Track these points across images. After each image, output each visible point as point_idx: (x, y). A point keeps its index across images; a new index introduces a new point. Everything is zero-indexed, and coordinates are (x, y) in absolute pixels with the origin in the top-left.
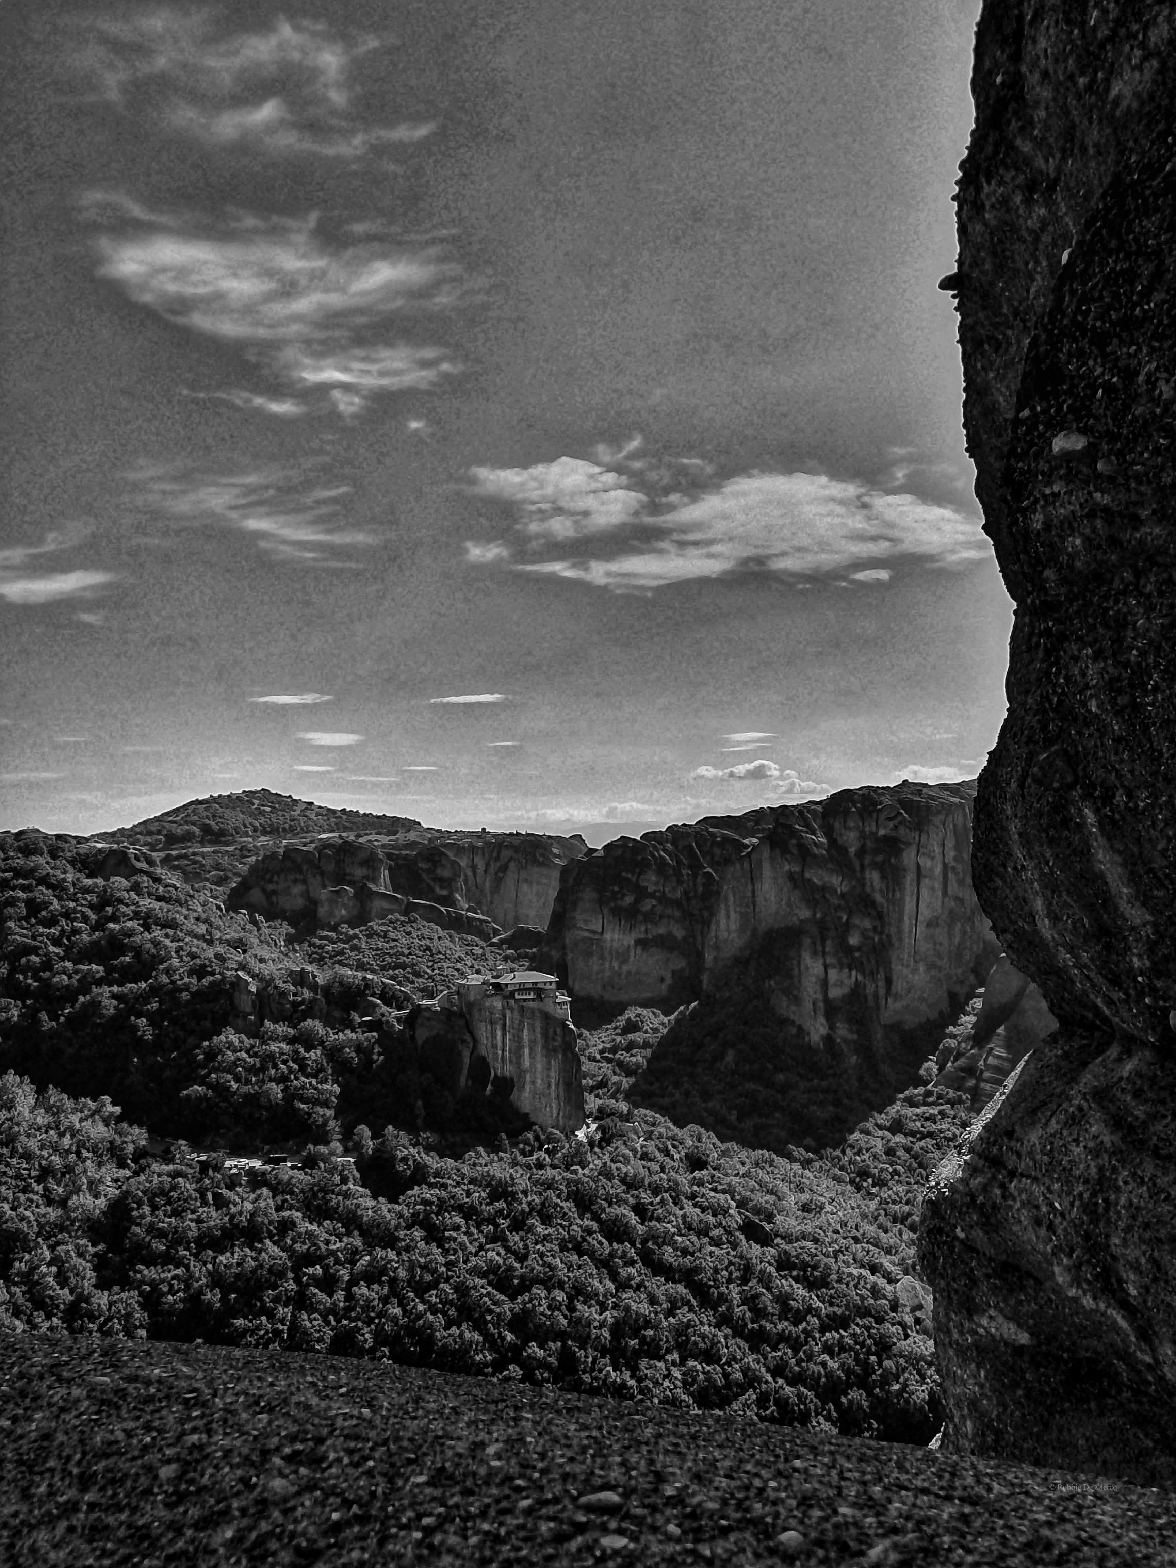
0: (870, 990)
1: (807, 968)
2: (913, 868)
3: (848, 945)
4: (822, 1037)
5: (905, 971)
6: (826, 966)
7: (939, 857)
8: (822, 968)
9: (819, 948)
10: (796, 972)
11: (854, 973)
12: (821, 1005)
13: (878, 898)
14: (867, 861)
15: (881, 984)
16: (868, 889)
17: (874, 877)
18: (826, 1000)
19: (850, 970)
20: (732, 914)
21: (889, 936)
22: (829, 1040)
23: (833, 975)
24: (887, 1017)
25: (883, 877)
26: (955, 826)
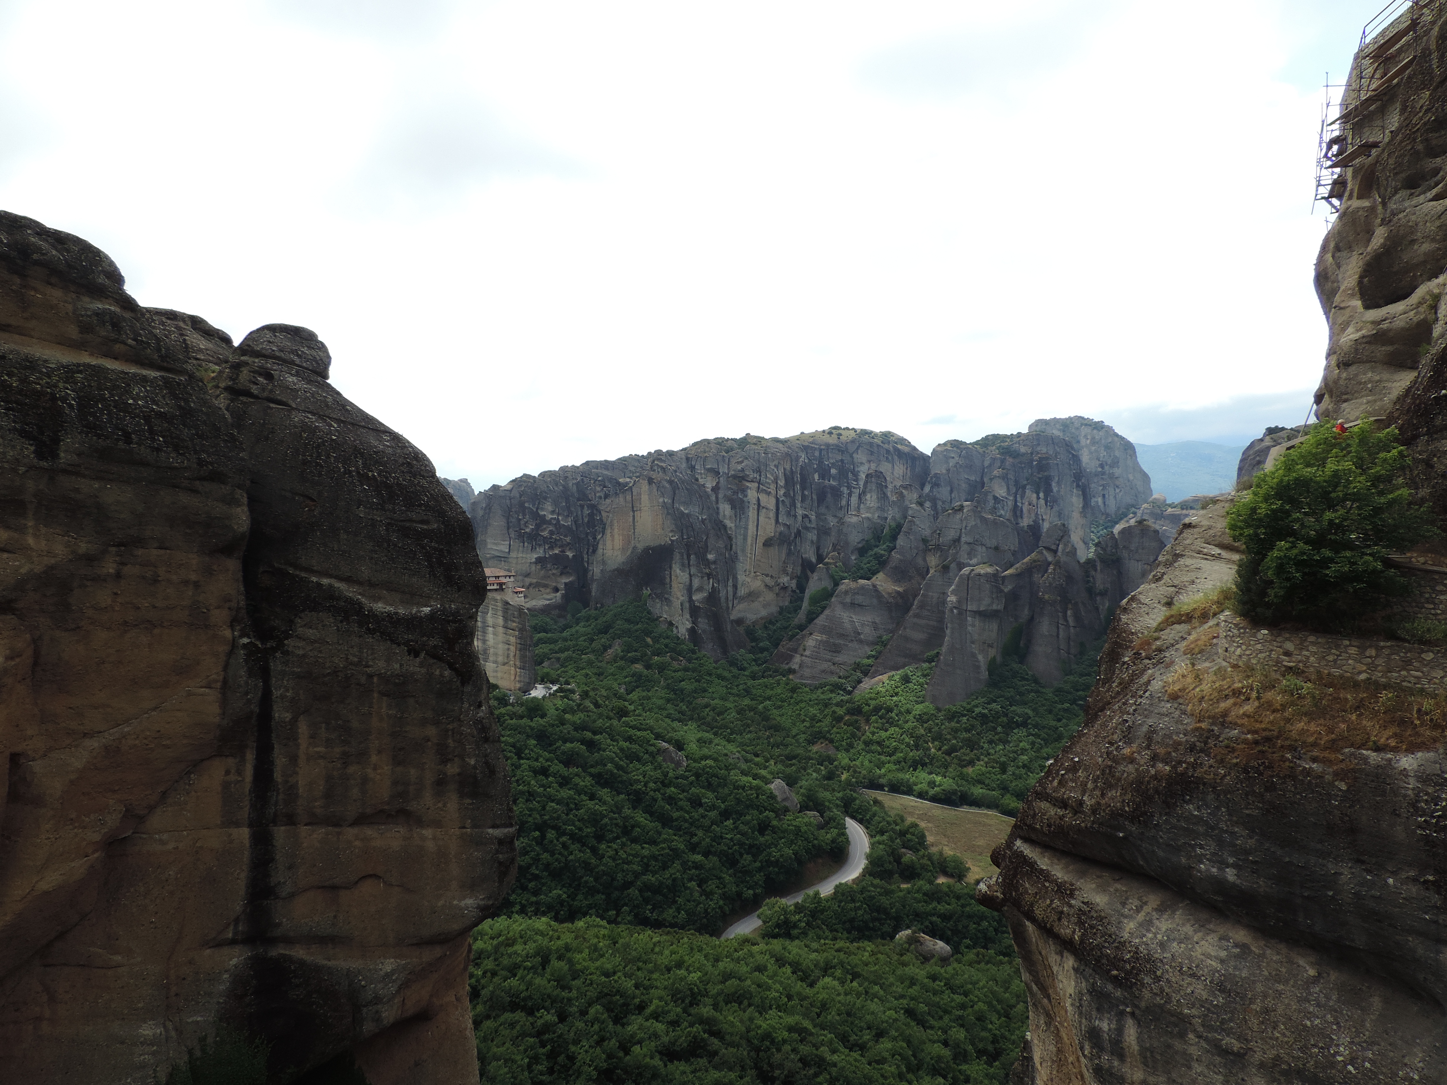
0: (722, 594)
1: (677, 576)
2: (754, 501)
3: (707, 560)
4: (688, 630)
5: (748, 580)
6: (691, 576)
7: (773, 492)
8: (688, 576)
9: (687, 562)
10: (668, 580)
11: (711, 581)
12: (687, 605)
13: (729, 523)
14: (721, 496)
15: (730, 589)
16: (721, 517)
17: (725, 509)
18: (691, 600)
19: (709, 579)
20: (616, 536)
21: (736, 553)
22: (692, 631)
23: (696, 582)
24: (734, 615)
25: (733, 507)
26: (784, 469)
